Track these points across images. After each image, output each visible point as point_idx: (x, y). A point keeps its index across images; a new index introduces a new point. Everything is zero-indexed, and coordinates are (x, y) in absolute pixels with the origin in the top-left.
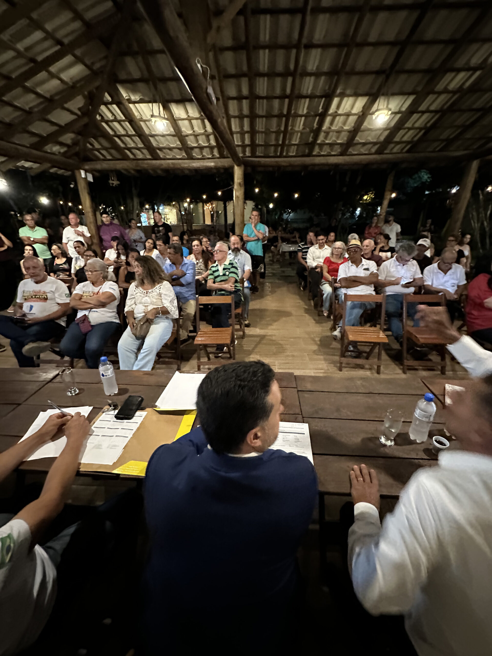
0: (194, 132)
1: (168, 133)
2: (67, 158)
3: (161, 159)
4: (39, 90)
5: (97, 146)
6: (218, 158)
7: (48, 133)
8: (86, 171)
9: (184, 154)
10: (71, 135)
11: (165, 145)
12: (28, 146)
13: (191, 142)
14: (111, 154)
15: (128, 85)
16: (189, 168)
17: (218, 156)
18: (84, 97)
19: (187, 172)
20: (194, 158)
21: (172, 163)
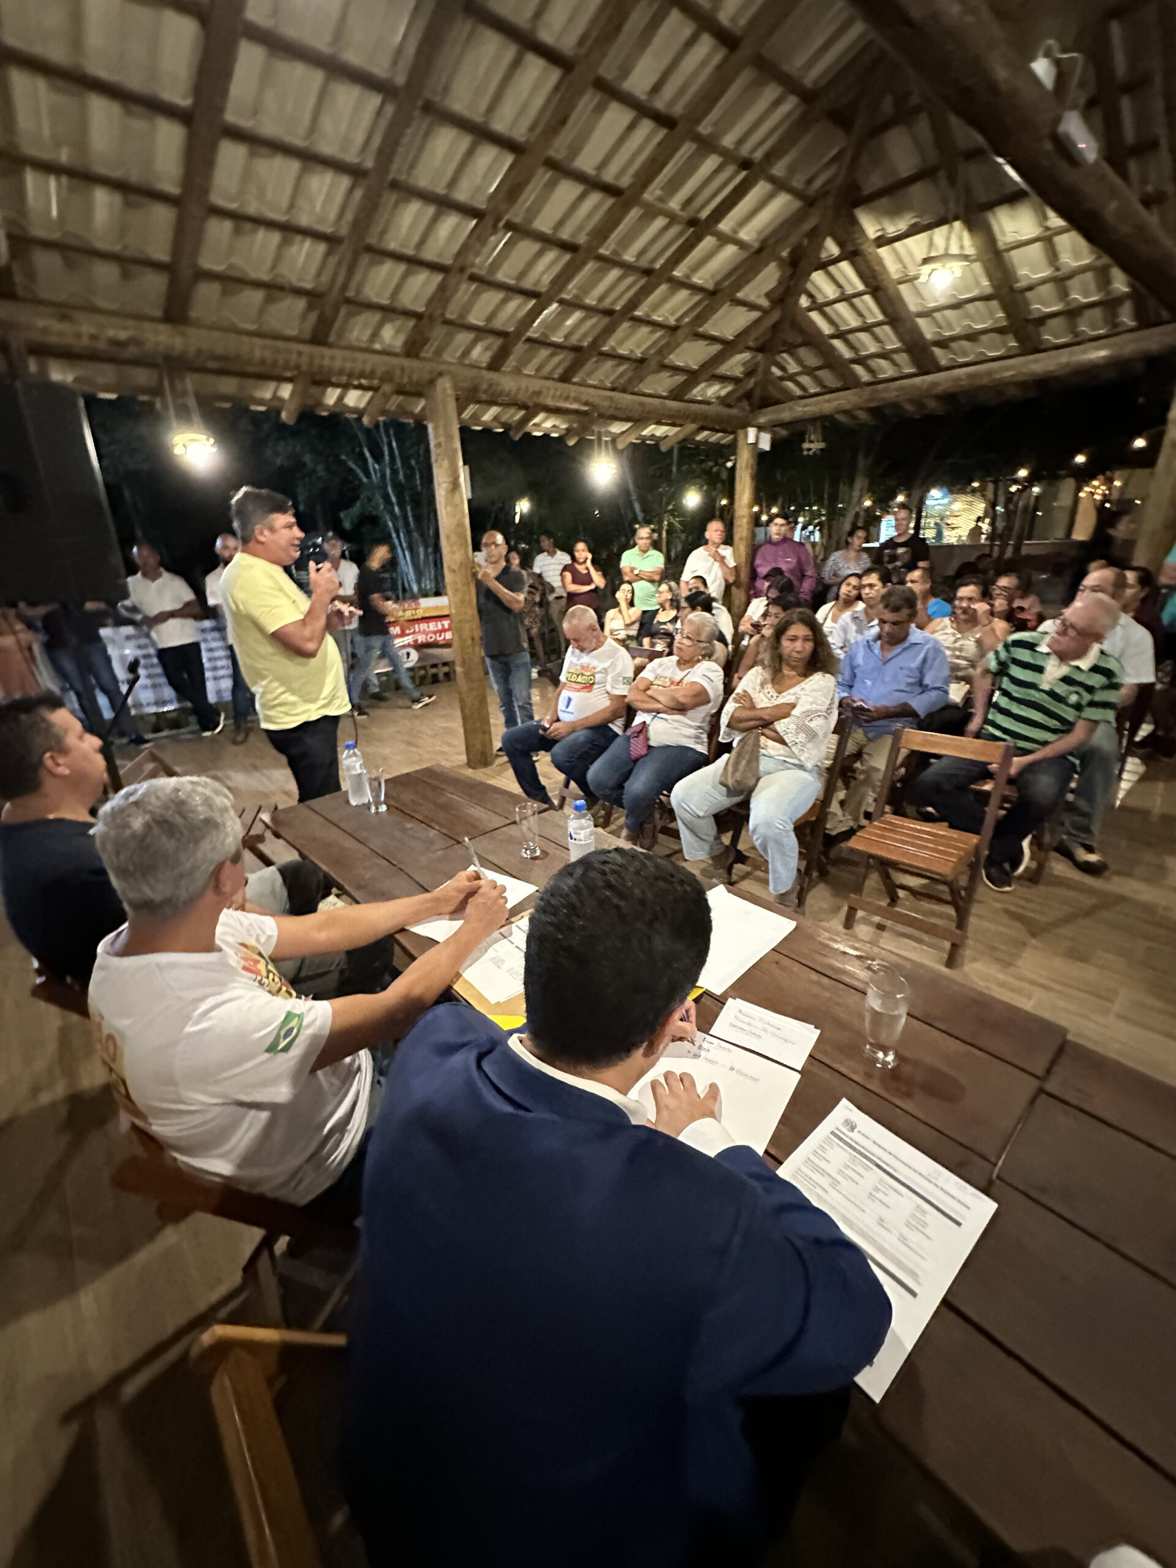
0: (1058, 269)
1: (975, 293)
2: (729, 406)
3: (940, 369)
4: (697, 280)
5: (793, 367)
6: (1132, 330)
7: (702, 362)
8: (760, 428)
9: (1013, 344)
10: (746, 356)
11: (957, 331)
12: (665, 394)
13: (1043, 303)
14: (818, 381)
15: (884, 201)
16: (1021, 378)
17: (1132, 324)
18: (781, 262)
19: (1012, 392)
20: (1043, 347)
21: (971, 376)
